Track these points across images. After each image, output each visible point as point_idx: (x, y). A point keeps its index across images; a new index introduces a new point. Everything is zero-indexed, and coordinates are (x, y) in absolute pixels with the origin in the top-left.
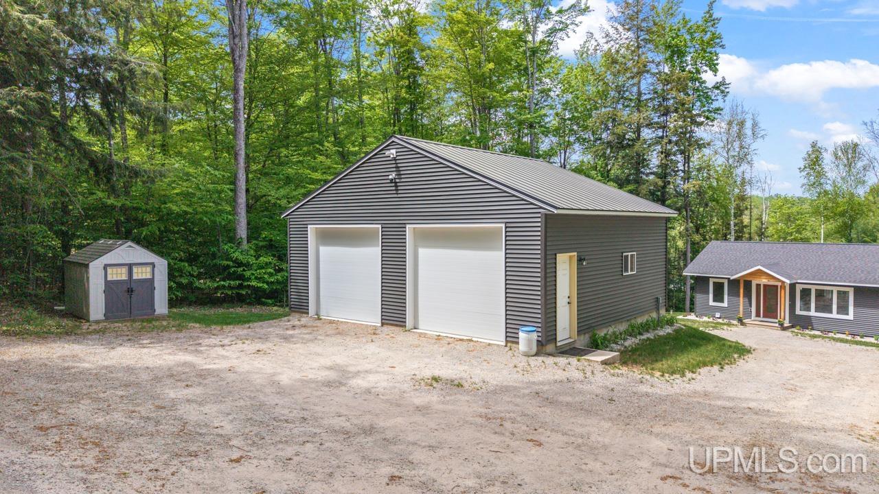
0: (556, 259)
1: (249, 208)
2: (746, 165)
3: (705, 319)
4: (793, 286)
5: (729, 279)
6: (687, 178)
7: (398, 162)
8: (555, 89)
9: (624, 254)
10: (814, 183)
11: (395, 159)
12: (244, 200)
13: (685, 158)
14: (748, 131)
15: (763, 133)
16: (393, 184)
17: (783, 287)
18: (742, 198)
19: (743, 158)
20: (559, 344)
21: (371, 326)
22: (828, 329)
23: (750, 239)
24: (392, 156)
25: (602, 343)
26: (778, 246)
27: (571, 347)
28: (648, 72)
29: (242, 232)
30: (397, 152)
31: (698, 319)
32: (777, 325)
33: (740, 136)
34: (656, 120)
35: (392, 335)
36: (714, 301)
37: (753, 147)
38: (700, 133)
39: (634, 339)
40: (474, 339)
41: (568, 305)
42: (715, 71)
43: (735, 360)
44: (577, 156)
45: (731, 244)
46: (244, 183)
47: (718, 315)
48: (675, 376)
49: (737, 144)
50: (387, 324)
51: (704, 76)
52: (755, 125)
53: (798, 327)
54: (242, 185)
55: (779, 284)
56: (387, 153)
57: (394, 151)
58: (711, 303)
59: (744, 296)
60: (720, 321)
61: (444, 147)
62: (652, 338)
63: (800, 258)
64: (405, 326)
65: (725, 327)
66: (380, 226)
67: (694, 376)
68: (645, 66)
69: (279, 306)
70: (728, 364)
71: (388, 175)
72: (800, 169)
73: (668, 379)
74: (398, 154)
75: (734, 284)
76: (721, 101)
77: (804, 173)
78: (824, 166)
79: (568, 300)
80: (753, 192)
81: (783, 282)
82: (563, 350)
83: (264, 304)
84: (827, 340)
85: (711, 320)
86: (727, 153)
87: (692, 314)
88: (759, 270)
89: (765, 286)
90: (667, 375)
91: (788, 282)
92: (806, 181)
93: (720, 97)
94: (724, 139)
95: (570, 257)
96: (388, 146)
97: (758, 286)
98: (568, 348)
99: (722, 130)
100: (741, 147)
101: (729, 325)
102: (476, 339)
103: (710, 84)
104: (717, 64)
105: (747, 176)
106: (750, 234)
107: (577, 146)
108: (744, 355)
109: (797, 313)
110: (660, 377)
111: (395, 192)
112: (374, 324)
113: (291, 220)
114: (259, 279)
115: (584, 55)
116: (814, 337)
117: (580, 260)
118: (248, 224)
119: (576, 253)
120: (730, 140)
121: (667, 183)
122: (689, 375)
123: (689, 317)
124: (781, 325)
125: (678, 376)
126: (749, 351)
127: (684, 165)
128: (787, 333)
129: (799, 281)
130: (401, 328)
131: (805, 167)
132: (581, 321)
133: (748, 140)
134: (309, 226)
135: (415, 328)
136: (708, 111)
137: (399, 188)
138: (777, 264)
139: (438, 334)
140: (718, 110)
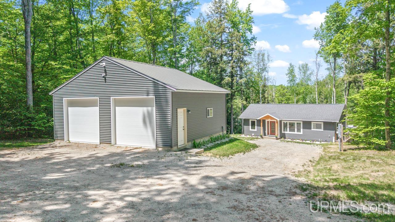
0: (177, 111)
1: (34, 91)
2: (266, 72)
3: (248, 136)
4: (281, 121)
5: (257, 119)
6: (241, 78)
7: (106, 68)
8: (186, 38)
9: (207, 109)
10: (292, 80)
11: (105, 67)
12: (31, 87)
13: (240, 69)
14: (266, 58)
15: (271, 59)
16: (104, 79)
17: (277, 122)
18: (265, 86)
19: (264, 69)
20: (179, 147)
21: (94, 144)
22: (293, 138)
23: (268, 103)
24: (103, 66)
25: (197, 146)
26: (276, 105)
27: (185, 148)
28: (225, 32)
29: (31, 103)
30: (106, 64)
31: (245, 136)
32: (275, 138)
33: (263, 60)
34: (228, 52)
35: (105, 148)
36: (252, 128)
37: (268, 65)
38: (246, 58)
39: (212, 144)
40: (142, 147)
41: (183, 130)
42: (251, 32)
43: (251, 150)
44: (197, 68)
45: (260, 105)
46: (31, 78)
47: (253, 134)
48: (225, 157)
49: (262, 63)
50: (103, 143)
51: (247, 34)
52: (268, 56)
53: (283, 138)
54: (30, 79)
55: (275, 121)
56: (101, 64)
57: (104, 63)
58: (251, 130)
59: (263, 126)
60: (254, 137)
61: (129, 62)
62: (219, 143)
63: (283, 110)
64: (111, 144)
65: (255, 139)
66: (98, 98)
67: (232, 157)
68: (224, 29)
69: (51, 139)
70: (247, 152)
71: (102, 74)
72: (286, 74)
73: (221, 158)
74: (106, 65)
75: (259, 121)
76: (254, 45)
77: (288, 76)
78: (295, 73)
79: (183, 128)
80: (269, 84)
81: (277, 120)
82: (181, 149)
83: (42, 138)
84: (292, 143)
85: (250, 137)
86: (258, 67)
87: (243, 135)
88: (268, 115)
89: (271, 122)
90: (221, 157)
91: (278, 120)
92: (289, 79)
93: (253, 44)
94: (257, 61)
95: (184, 110)
96: (101, 61)
97: (268, 122)
98: (183, 148)
99: (256, 58)
100: (264, 65)
101: (257, 138)
102: (143, 147)
103: (249, 38)
104: (252, 29)
105: (266, 77)
106: (268, 101)
107: (197, 63)
108: (254, 148)
109: (282, 132)
110: (218, 158)
111: (105, 82)
112: (96, 144)
113: (54, 96)
114: (39, 126)
115: (199, 23)
116: (289, 141)
117: (188, 111)
118: (34, 98)
119: (186, 108)
120: (259, 61)
121: (232, 80)
122: (230, 156)
123: (242, 136)
124: (277, 137)
125: (226, 157)
126: (257, 147)
127: (240, 72)
128: (279, 141)
129: (283, 119)
130: (109, 145)
131: (288, 73)
132: (189, 136)
133: (266, 62)
134: (64, 99)
135: (116, 144)
136: (249, 49)
137: (107, 80)
138: (275, 113)
139: (126, 146)
140: (253, 49)
